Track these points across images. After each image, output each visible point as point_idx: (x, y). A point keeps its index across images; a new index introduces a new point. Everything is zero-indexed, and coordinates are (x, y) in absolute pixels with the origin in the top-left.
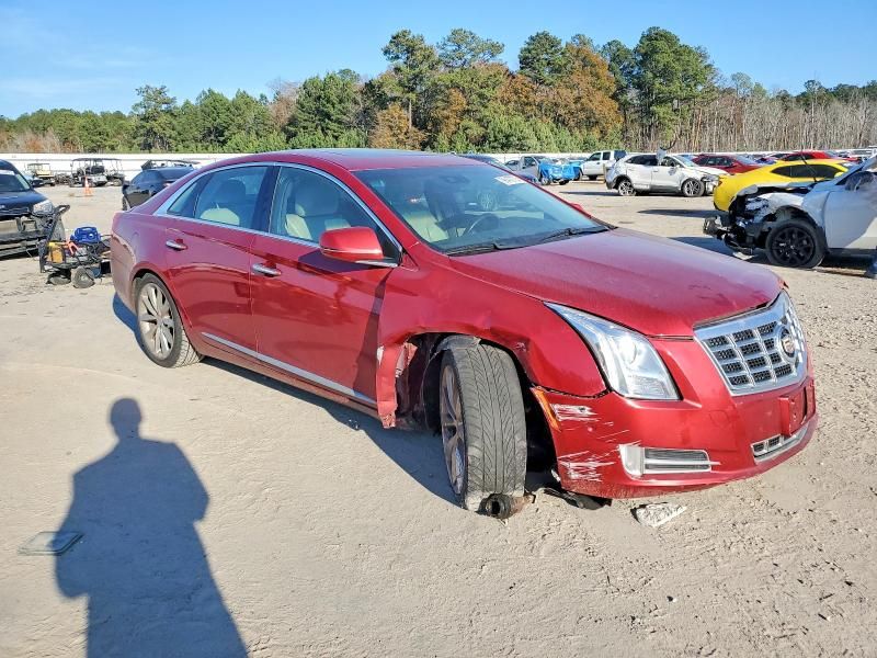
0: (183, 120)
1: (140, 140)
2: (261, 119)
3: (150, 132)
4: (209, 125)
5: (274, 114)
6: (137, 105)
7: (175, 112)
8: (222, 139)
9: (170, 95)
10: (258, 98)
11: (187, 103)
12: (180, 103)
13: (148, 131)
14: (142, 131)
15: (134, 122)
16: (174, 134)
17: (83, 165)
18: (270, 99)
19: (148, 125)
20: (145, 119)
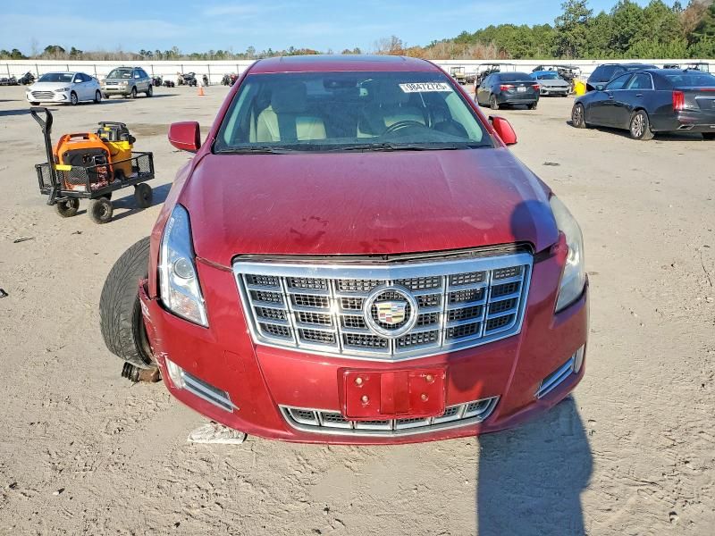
0: (594, 29)
1: (555, 48)
2: (668, 27)
3: (564, 42)
4: (616, 33)
5: (682, 21)
6: (559, 18)
7: (590, 22)
8: (625, 46)
9: (588, 8)
10: (671, 5)
11: (602, 13)
12: (595, 15)
13: (563, 40)
14: (558, 41)
15: (553, 34)
16: (584, 42)
17: (485, 69)
18: (684, 6)
19: (564, 35)
20: (563, 30)
